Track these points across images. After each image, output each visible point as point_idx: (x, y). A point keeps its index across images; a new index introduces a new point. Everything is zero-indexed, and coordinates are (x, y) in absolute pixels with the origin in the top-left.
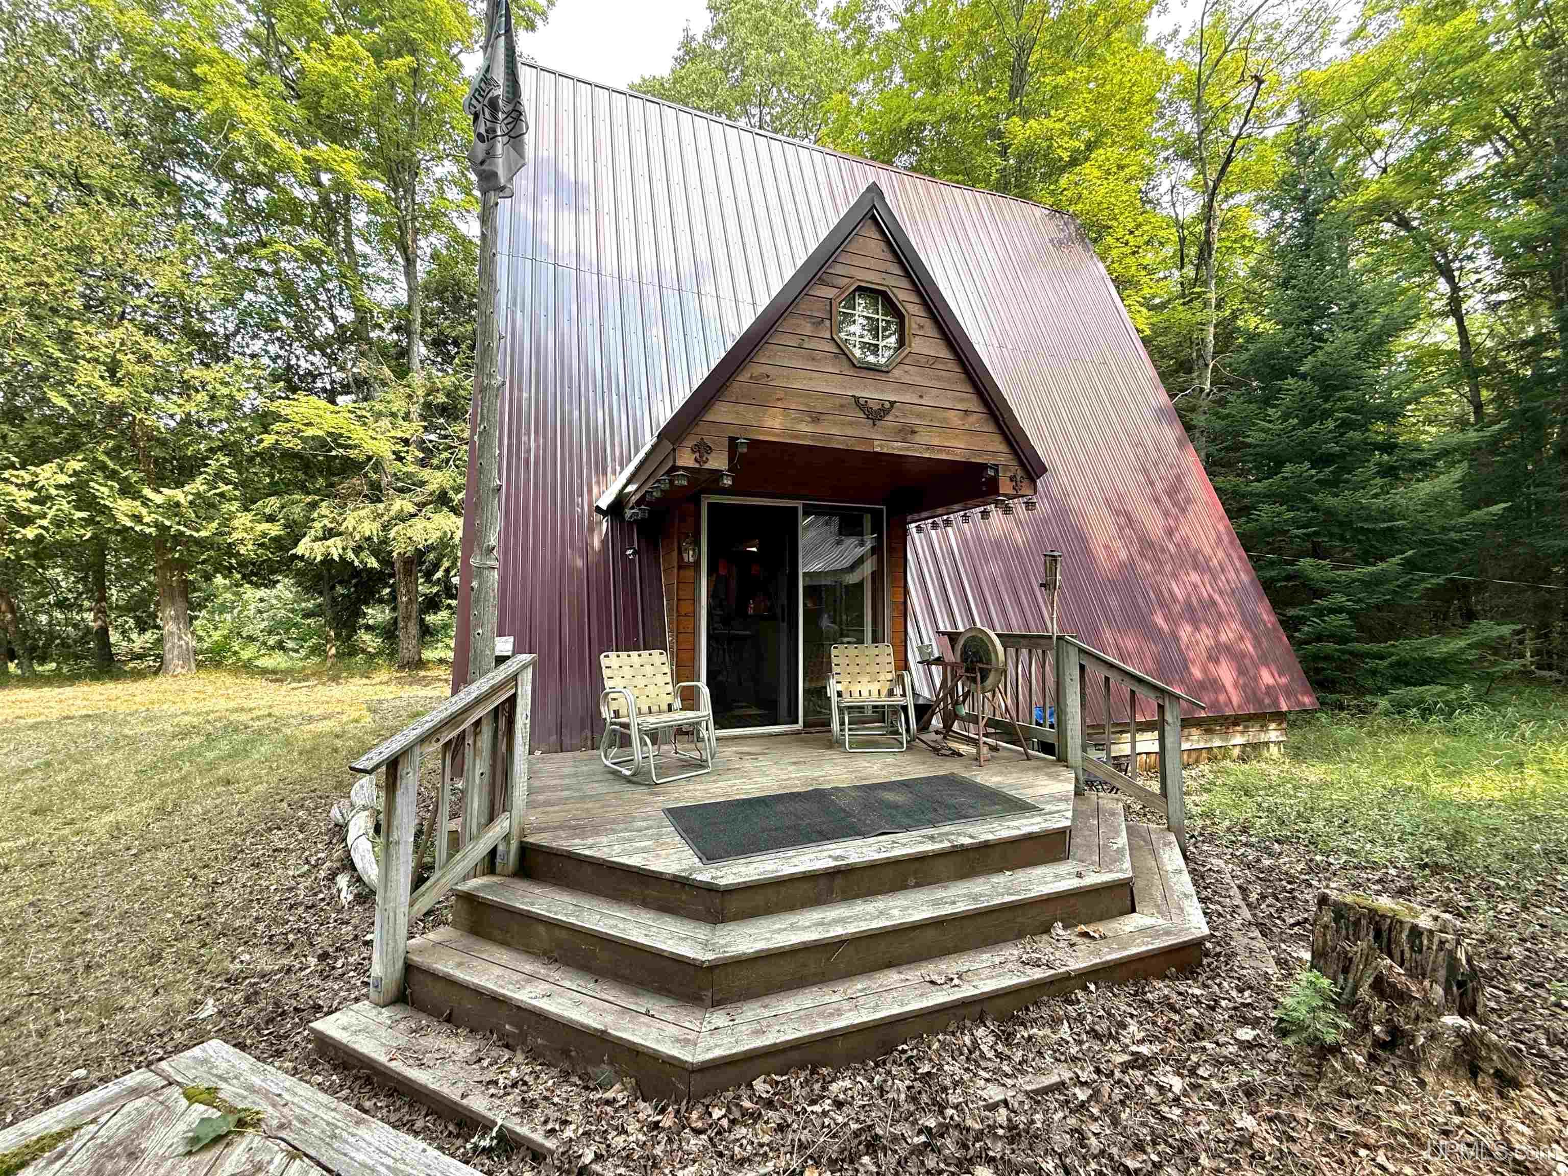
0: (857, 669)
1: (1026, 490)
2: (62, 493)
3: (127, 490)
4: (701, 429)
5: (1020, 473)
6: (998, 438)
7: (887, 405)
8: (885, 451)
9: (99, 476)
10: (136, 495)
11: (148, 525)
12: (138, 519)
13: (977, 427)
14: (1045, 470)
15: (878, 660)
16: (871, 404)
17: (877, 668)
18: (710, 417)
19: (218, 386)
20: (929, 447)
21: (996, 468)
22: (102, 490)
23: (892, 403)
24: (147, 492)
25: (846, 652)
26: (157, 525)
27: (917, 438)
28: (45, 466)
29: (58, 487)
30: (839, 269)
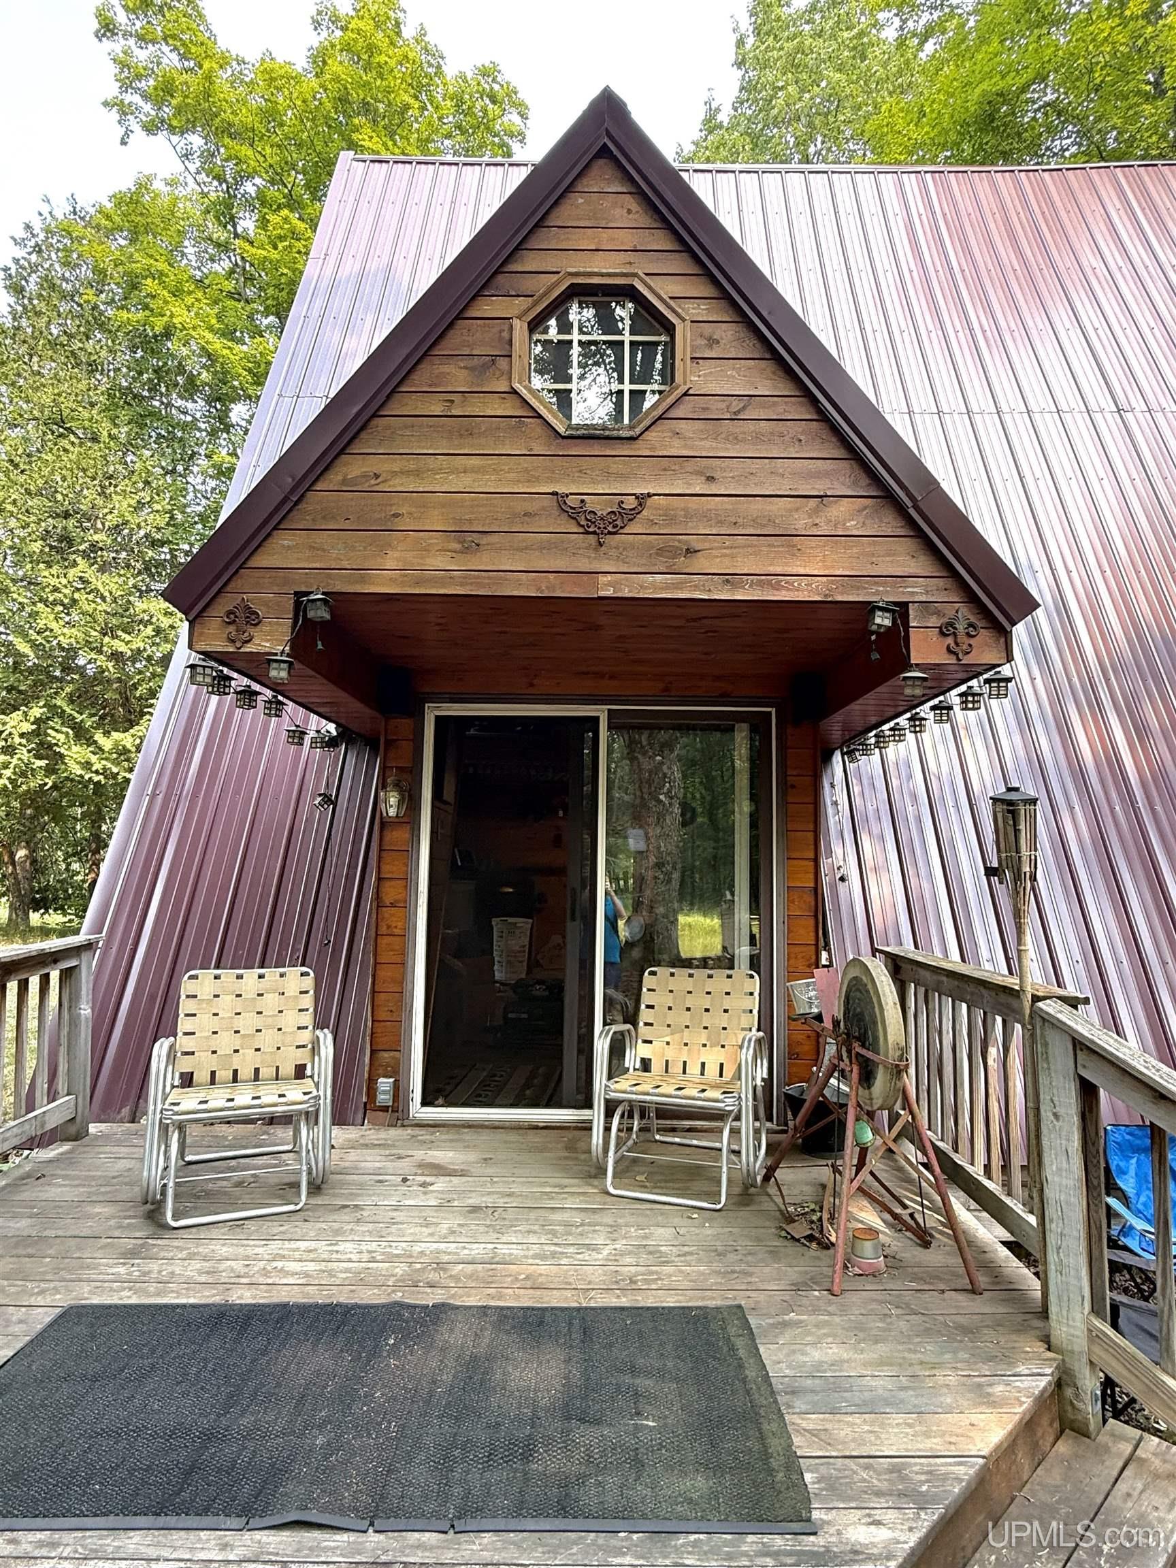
0: (686, 1018)
1: (983, 651)
2: (24, 741)
3: (82, 735)
4: (244, 582)
5: (965, 614)
6: (907, 545)
7: (630, 503)
8: (626, 593)
9: (56, 723)
10: (91, 742)
11: (97, 772)
12: (87, 765)
13: (853, 527)
14: (1029, 605)
15: (727, 1003)
16: (592, 503)
17: (724, 1020)
18: (262, 560)
19: (162, 618)
20: (730, 578)
21: (901, 610)
22: (58, 736)
23: (642, 499)
24: (99, 737)
25: (673, 984)
26: (104, 772)
27: (701, 563)
28: (14, 715)
29: (22, 735)
30: (530, 262)
